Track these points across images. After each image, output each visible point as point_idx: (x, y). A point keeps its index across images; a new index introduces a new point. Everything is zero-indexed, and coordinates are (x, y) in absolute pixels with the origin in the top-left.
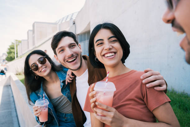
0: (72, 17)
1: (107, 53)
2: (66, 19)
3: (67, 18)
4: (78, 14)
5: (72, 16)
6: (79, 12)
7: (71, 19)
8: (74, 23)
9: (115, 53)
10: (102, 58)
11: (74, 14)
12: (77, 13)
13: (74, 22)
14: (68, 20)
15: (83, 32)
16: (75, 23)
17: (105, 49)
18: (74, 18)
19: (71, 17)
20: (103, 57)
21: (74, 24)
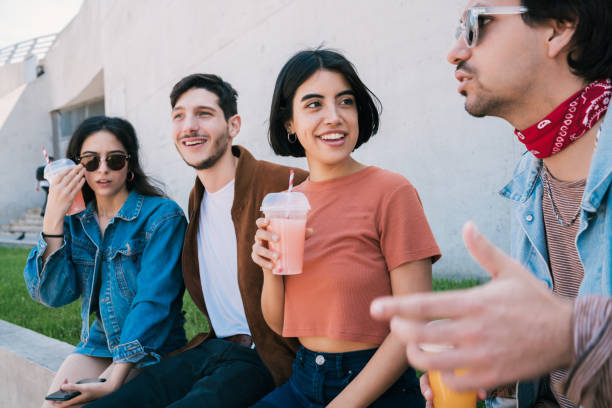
0: (34, 52)
1: (329, 133)
2: (10, 57)
3: (13, 52)
4: (54, 42)
5: (32, 47)
6: (58, 35)
7: (29, 57)
8: (40, 70)
9: (346, 134)
10: (316, 142)
11: (40, 41)
12: (53, 38)
13: (41, 67)
14: (18, 59)
15: (76, 103)
16: (45, 70)
17: (326, 122)
18: (40, 55)
19: (29, 51)
20: (319, 141)
21: (41, 73)
